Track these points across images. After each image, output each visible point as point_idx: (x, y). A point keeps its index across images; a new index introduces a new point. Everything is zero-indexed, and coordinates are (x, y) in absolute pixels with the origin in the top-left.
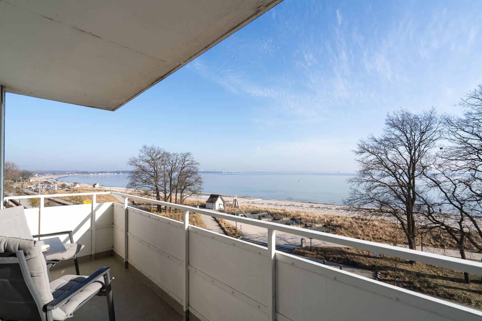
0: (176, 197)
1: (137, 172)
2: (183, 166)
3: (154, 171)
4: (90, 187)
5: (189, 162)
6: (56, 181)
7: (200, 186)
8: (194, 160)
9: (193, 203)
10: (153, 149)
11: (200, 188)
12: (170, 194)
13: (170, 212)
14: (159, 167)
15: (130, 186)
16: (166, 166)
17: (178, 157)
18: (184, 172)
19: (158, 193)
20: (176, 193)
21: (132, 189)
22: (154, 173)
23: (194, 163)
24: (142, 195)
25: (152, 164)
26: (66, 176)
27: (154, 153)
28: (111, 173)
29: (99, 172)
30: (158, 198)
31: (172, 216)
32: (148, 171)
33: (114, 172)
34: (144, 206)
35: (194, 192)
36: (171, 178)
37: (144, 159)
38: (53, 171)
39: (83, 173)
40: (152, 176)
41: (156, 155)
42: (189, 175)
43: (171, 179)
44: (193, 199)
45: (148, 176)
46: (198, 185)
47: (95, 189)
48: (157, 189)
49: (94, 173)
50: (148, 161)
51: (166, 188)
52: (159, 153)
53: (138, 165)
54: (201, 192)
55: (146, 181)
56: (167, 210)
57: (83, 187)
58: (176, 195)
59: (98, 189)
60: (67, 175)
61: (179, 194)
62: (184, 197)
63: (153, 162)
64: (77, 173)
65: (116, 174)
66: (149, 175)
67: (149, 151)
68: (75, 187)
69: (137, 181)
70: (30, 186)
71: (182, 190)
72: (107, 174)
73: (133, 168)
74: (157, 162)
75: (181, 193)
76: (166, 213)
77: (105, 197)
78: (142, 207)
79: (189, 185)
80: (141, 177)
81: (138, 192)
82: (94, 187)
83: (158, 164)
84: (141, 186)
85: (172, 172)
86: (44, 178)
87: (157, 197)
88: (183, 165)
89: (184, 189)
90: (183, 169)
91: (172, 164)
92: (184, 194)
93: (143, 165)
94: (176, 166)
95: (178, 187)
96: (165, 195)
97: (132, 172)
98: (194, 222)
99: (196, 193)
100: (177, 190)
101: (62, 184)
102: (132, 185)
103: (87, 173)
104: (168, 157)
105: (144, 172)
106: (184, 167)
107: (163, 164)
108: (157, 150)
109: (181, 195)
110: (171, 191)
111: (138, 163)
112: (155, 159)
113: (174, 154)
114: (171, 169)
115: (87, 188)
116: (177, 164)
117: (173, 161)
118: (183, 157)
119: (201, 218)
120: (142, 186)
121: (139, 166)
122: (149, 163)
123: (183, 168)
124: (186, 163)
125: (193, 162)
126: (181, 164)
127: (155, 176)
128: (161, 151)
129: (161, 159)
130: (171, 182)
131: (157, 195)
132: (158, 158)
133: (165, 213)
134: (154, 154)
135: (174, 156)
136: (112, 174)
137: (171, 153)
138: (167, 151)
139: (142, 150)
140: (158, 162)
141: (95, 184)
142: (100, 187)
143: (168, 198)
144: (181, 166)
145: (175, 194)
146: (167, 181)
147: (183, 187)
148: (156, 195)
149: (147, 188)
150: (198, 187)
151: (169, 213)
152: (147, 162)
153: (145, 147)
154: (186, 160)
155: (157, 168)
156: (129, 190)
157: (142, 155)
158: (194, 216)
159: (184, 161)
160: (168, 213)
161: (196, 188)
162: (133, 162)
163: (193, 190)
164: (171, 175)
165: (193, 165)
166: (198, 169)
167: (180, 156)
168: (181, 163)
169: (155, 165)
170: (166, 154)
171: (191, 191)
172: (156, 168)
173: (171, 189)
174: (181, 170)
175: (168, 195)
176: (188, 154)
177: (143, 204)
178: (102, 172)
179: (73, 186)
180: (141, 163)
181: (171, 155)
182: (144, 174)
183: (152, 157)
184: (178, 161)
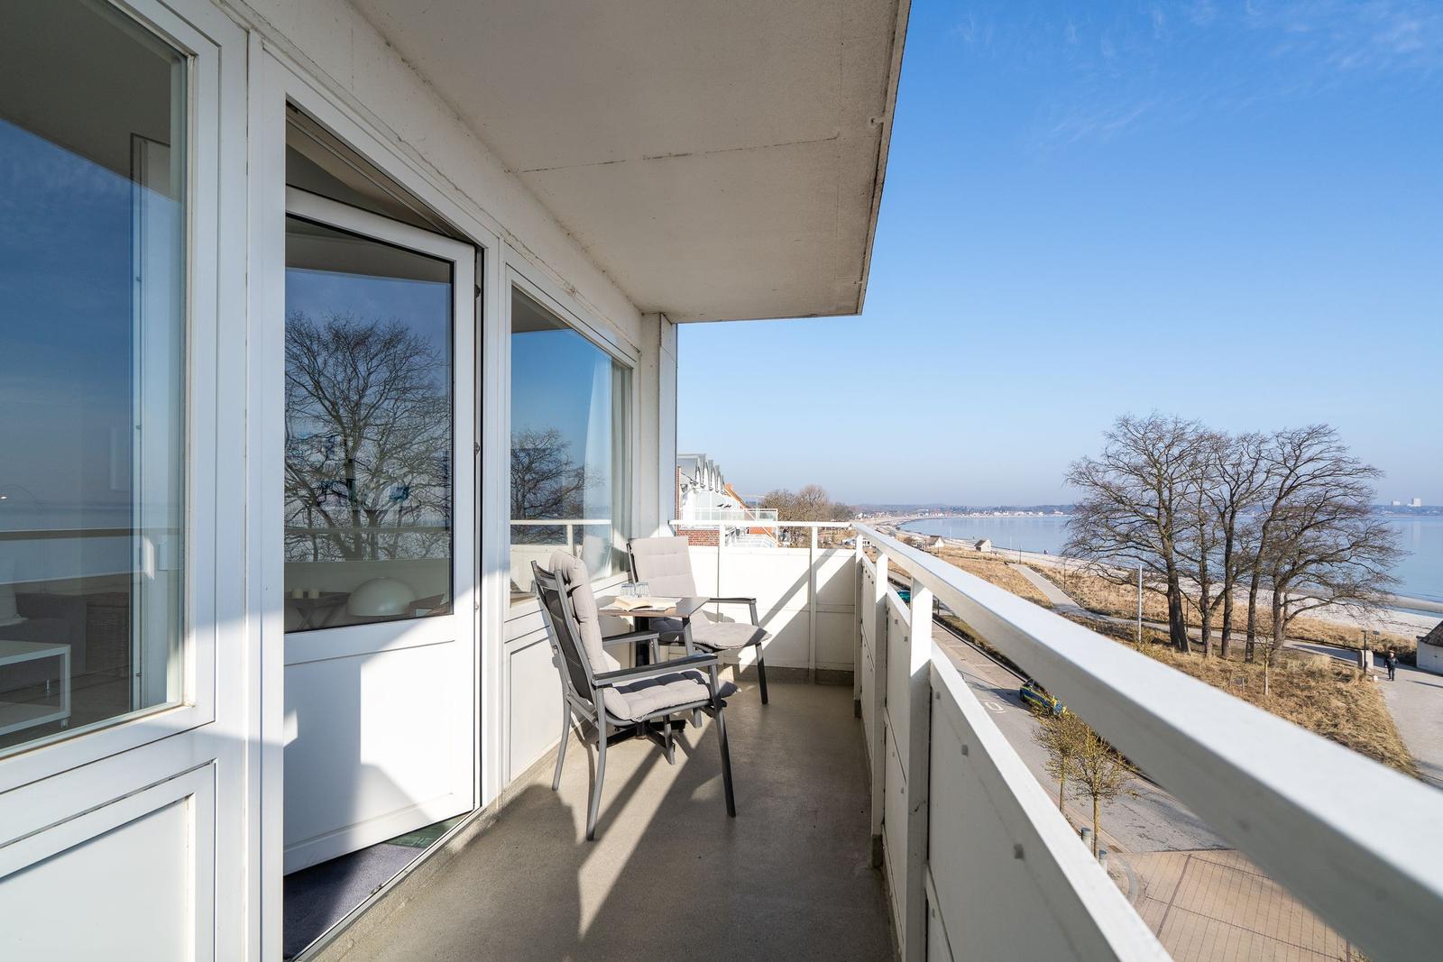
0: (1252, 603)
1: (1095, 509)
2: (1289, 482)
3: (1156, 503)
4: (969, 548)
5: (1321, 464)
6: (896, 531)
7: (1378, 568)
8: (1349, 455)
9: (1342, 638)
10: (1154, 425)
11: (1380, 577)
12: (1225, 591)
13: (1222, 654)
14: (1179, 488)
15: (1074, 550)
16: (1207, 485)
17: (1264, 446)
18: (1290, 507)
19: (1173, 582)
20: (1254, 587)
21: (1079, 562)
22: (1158, 509)
23: (1349, 468)
24: (1113, 582)
25: (1152, 480)
26: (917, 518)
27: (1160, 439)
28: (1026, 510)
29: (996, 509)
30: (1172, 597)
31: (1230, 671)
32: (1135, 502)
33: (1036, 510)
34: (1121, 621)
35: (1348, 592)
36: (1231, 528)
37: (1121, 464)
38: (892, 506)
39: (956, 510)
40: (1150, 520)
41: (1169, 447)
42: (1322, 519)
43: (1230, 532)
44: (1342, 619)
45: (1133, 519)
46: (1368, 563)
47: (979, 554)
48: (1170, 567)
49: (981, 512)
50: (1134, 470)
51: (1206, 566)
52: (1180, 437)
53: (1100, 482)
54: (1386, 593)
55: (1127, 537)
56: (1210, 648)
57: (952, 549)
58: (1252, 596)
59: (987, 555)
60: (920, 517)
61: (1265, 596)
62: (1292, 609)
63: (1155, 471)
64: (942, 510)
65: (1041, 514)
66: (1138, 518)
67: (1139, 435)
68: (932, 547)
69: (1095, 535)
70: (848, 540)
71: (1278, 579)
72: (1016, 514)
73: (1083, 495)
74: (1170, 471)
75: (1277, 589)
76: (1205, 656)
77: (1004, 580)
78: (1113, 623)
79: (1320, 560)
80: (1111, 523)
81: (1101, 573)
82: (979, 549)
83: (1174, 477)
84: (1107, 553)
85: (1235, 506)
86: (874, 522)
87: (1168, 595)
88: (1287, 478)
89: (1293, 573)
90: (1287, 493)
91: (1236, 477)
92: (1291, 596)
93: (1119, 482)
94: (1255, 485)
95: (1264, 564)
96: (1205, 591)
97: (1079, 508)
98: (1336, 716)
99: (1362, 599)
100: (1255, 577)
101: (906, 536)
102: (1081, 547)
103: (963, 510)
104: (1216, 450)
105: (1121, 506)
106: (1292, 488)
107: (1194, 479)
108: (1171, 427)
109: (1276, 598)
110: (1230, 579)
111: (1098, 478)
112: (1163, 459)
113: (1244, 439)
114: (1232, 496)
115: (960, 552)
116: (1259, 477)
117: (1239, 464)
118: (1288, 449)
119: (1377, 706)
120: (1112, 552)
121: (1104, 486)
122: (1142, 476)
124: (1301, 470)
125: (1343, 465)
126: (1281, 475)
127: (1163, 521)
128: (1189, 430)
129: (1188, 460)
130: (1229, 546)
131: (1170, 588)
132: (1176, 455)
133: (1200, 655)
134: (1161, 445)
135: (1246, 444)
136: (1031, 513)
137: (1233, 433)
138: (1216, 429)
139: (1116, 432)
140: (1176, 470)
141: (981, 542)
142: (995, 550)
143: (1217, 603)
144: (1276, 481)
145: (1250, 589)
146: (1215, 542)
147: (1288, 567)
148: (1165, 587)
149: (1132, 561)
150: (1370, 571)
151: (1219, 659)
152: (1131, 472)
153: (1125, 423)
154: (1305, 456)
155: (1170, 491)
156: (1068, 562)
157: (1115, 448)
158: (1339, 691)
159: (1293, 461)
160: (1212, 659)
161: (1358, 575)
162: (1083, 475)
163: (1339, 580)
164: (1232, 517)
165: (1344, 479)
166: (1371, 492)
167: (1273, 444)
168: (1276, 471)
169: (1161, 483)
170: (1208, 440)
171: (1330, 585)
172: (1166, 493)
173: (1228, 568)
174: (1279, 499)
175: (1215, 590)
176: (1314, 433)
177: (1118, 613)
178: (1003, 510)
179: (930, 545)
180: (1111, 477)
181: (1233, 442)
182: (1119, 515)
183: (1151, 455)
184: (1263, 464)
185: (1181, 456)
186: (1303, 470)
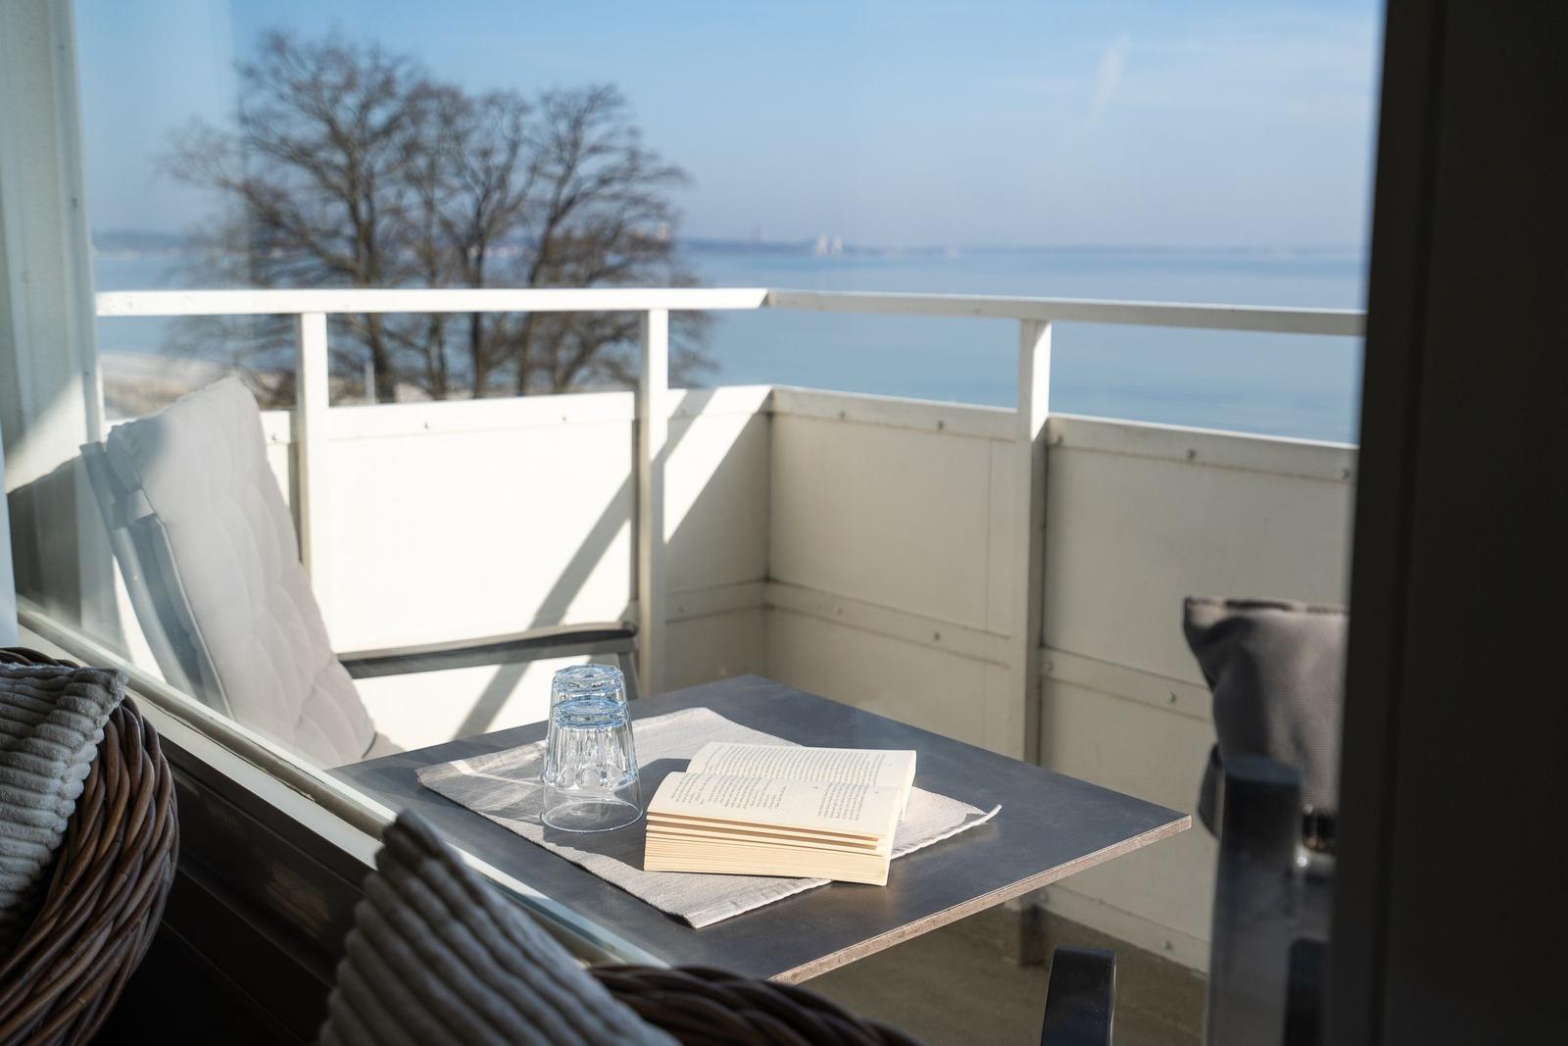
2: (565, 191)
3: (348, 230)
5: (610, 158)
8: (647, 144)
10: (333, 55)
14: (387, 194)
16: (437, 193)
17: (524, 119)
18: (568, 239)
22: (353, 241)
23: (648, 168)
25: (335, 178)
27: (350, 84)
32: (308, 225)
37: (273, 139)
41: (365, 107)
42: (612, 259)
48: (379, 365)
50: (301, 155)
51: (442, 359)
52: (387, 87)
53: (236, 179)
63: (341, 158)
67: (307, 77)
74: (368, 160)
83: (376, 171)
88: (562, 183)
89: (580, 361)
90: (562, 212)
91: (482, 177)
93: (272, 179)
94: (513, 193)
100: (524, 373)
104: (447, 120)
105: (281, 234)
106: (570, 203)
107: (413, 179)
108: (365, 62)
110: (484, 381)
112: (355, 133)
113: (492, 101)
114: (478, 214)
116: (518, 180)
117: (487, 151)
118: (561, 126)
121: (244, 189)
122: (316, 168)
123: (558, 212)
124: (582, 169)
125: (638, 159)
126: (550, 176)
128: (401, 72)
129: (398, 138)
132: (379, 126)
134: (351, 100)
135: (496, 112)
137: (473, 88)
139: (260, 65)
140: (379, 159)
144: (544, 190)
152: (295, 158)
153: (278, 44)
154: (586, 142)
155: (371, 203)
157: (261, 100)
159: (570, 149)
162: (198, 161)
165: (640, 189)
167: (537, 117)
168: (545, 168)
169: (355, 186)
170: (432, 96)
172: (363, 209)
174: (552, 222)
176: (596, 97)
180: (257, 167)
181: (475, 107)
183: (331, 122)
184: (525, 154)
185: (388, 130)
186: (589, 167)
